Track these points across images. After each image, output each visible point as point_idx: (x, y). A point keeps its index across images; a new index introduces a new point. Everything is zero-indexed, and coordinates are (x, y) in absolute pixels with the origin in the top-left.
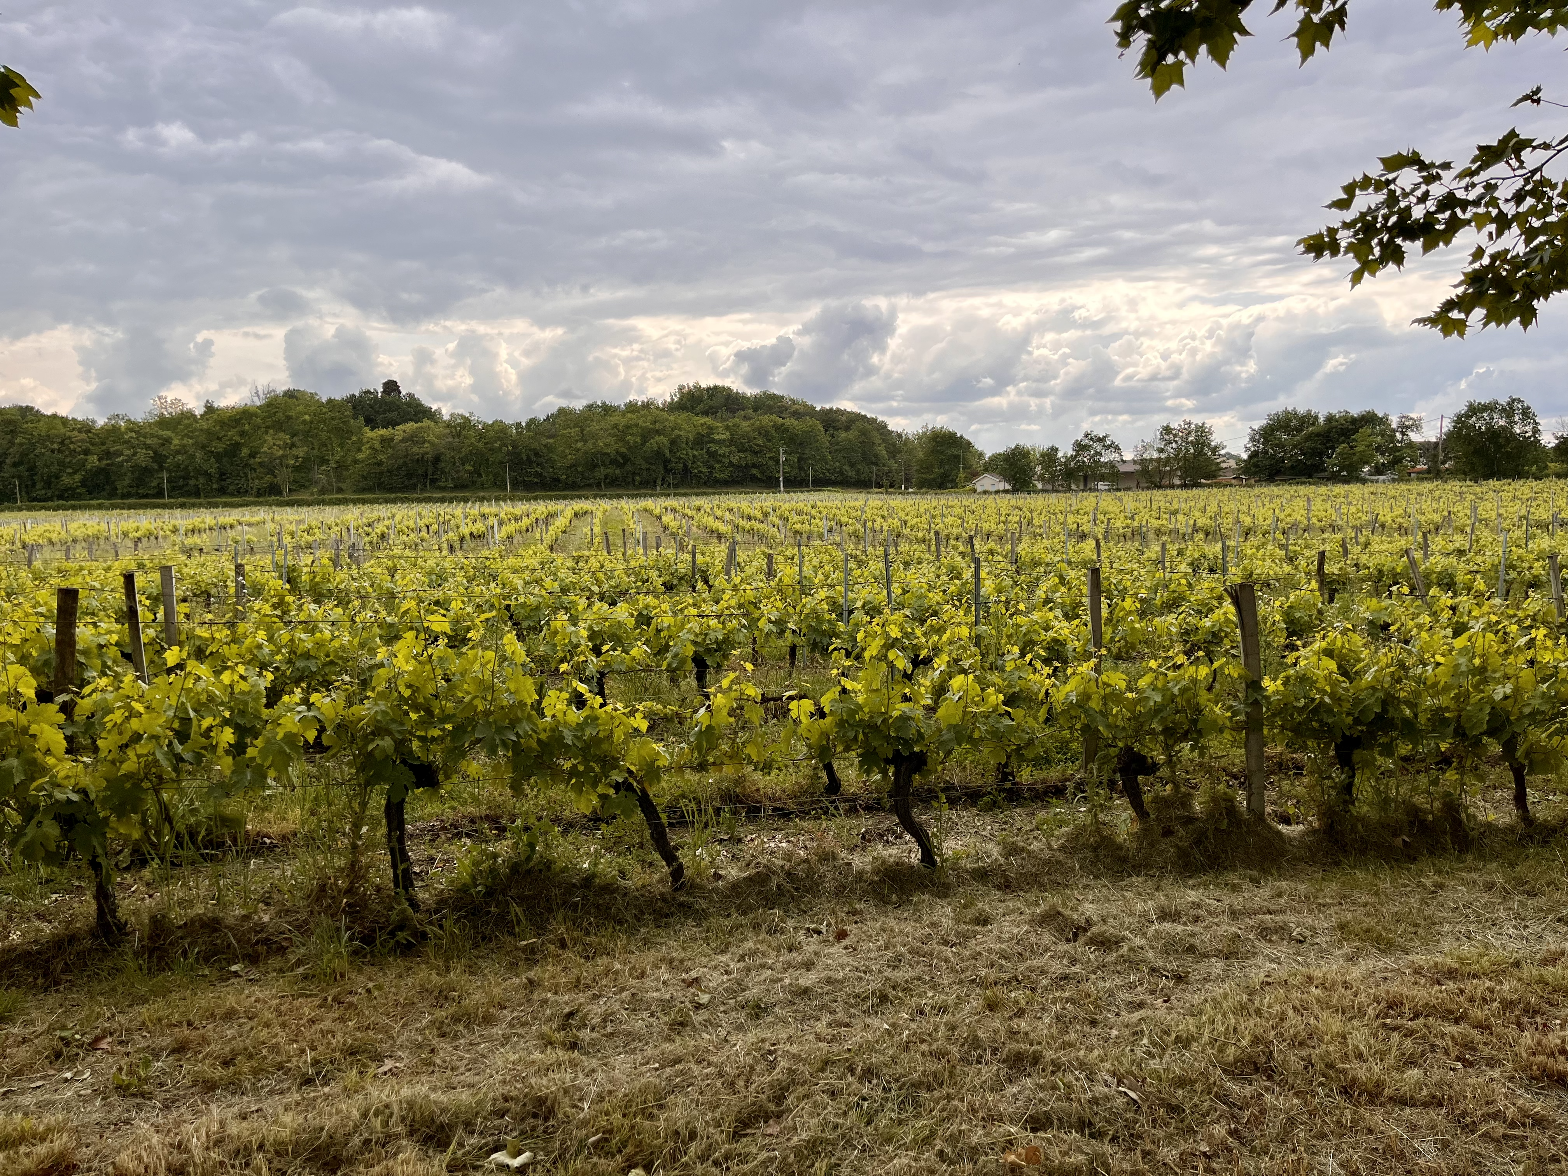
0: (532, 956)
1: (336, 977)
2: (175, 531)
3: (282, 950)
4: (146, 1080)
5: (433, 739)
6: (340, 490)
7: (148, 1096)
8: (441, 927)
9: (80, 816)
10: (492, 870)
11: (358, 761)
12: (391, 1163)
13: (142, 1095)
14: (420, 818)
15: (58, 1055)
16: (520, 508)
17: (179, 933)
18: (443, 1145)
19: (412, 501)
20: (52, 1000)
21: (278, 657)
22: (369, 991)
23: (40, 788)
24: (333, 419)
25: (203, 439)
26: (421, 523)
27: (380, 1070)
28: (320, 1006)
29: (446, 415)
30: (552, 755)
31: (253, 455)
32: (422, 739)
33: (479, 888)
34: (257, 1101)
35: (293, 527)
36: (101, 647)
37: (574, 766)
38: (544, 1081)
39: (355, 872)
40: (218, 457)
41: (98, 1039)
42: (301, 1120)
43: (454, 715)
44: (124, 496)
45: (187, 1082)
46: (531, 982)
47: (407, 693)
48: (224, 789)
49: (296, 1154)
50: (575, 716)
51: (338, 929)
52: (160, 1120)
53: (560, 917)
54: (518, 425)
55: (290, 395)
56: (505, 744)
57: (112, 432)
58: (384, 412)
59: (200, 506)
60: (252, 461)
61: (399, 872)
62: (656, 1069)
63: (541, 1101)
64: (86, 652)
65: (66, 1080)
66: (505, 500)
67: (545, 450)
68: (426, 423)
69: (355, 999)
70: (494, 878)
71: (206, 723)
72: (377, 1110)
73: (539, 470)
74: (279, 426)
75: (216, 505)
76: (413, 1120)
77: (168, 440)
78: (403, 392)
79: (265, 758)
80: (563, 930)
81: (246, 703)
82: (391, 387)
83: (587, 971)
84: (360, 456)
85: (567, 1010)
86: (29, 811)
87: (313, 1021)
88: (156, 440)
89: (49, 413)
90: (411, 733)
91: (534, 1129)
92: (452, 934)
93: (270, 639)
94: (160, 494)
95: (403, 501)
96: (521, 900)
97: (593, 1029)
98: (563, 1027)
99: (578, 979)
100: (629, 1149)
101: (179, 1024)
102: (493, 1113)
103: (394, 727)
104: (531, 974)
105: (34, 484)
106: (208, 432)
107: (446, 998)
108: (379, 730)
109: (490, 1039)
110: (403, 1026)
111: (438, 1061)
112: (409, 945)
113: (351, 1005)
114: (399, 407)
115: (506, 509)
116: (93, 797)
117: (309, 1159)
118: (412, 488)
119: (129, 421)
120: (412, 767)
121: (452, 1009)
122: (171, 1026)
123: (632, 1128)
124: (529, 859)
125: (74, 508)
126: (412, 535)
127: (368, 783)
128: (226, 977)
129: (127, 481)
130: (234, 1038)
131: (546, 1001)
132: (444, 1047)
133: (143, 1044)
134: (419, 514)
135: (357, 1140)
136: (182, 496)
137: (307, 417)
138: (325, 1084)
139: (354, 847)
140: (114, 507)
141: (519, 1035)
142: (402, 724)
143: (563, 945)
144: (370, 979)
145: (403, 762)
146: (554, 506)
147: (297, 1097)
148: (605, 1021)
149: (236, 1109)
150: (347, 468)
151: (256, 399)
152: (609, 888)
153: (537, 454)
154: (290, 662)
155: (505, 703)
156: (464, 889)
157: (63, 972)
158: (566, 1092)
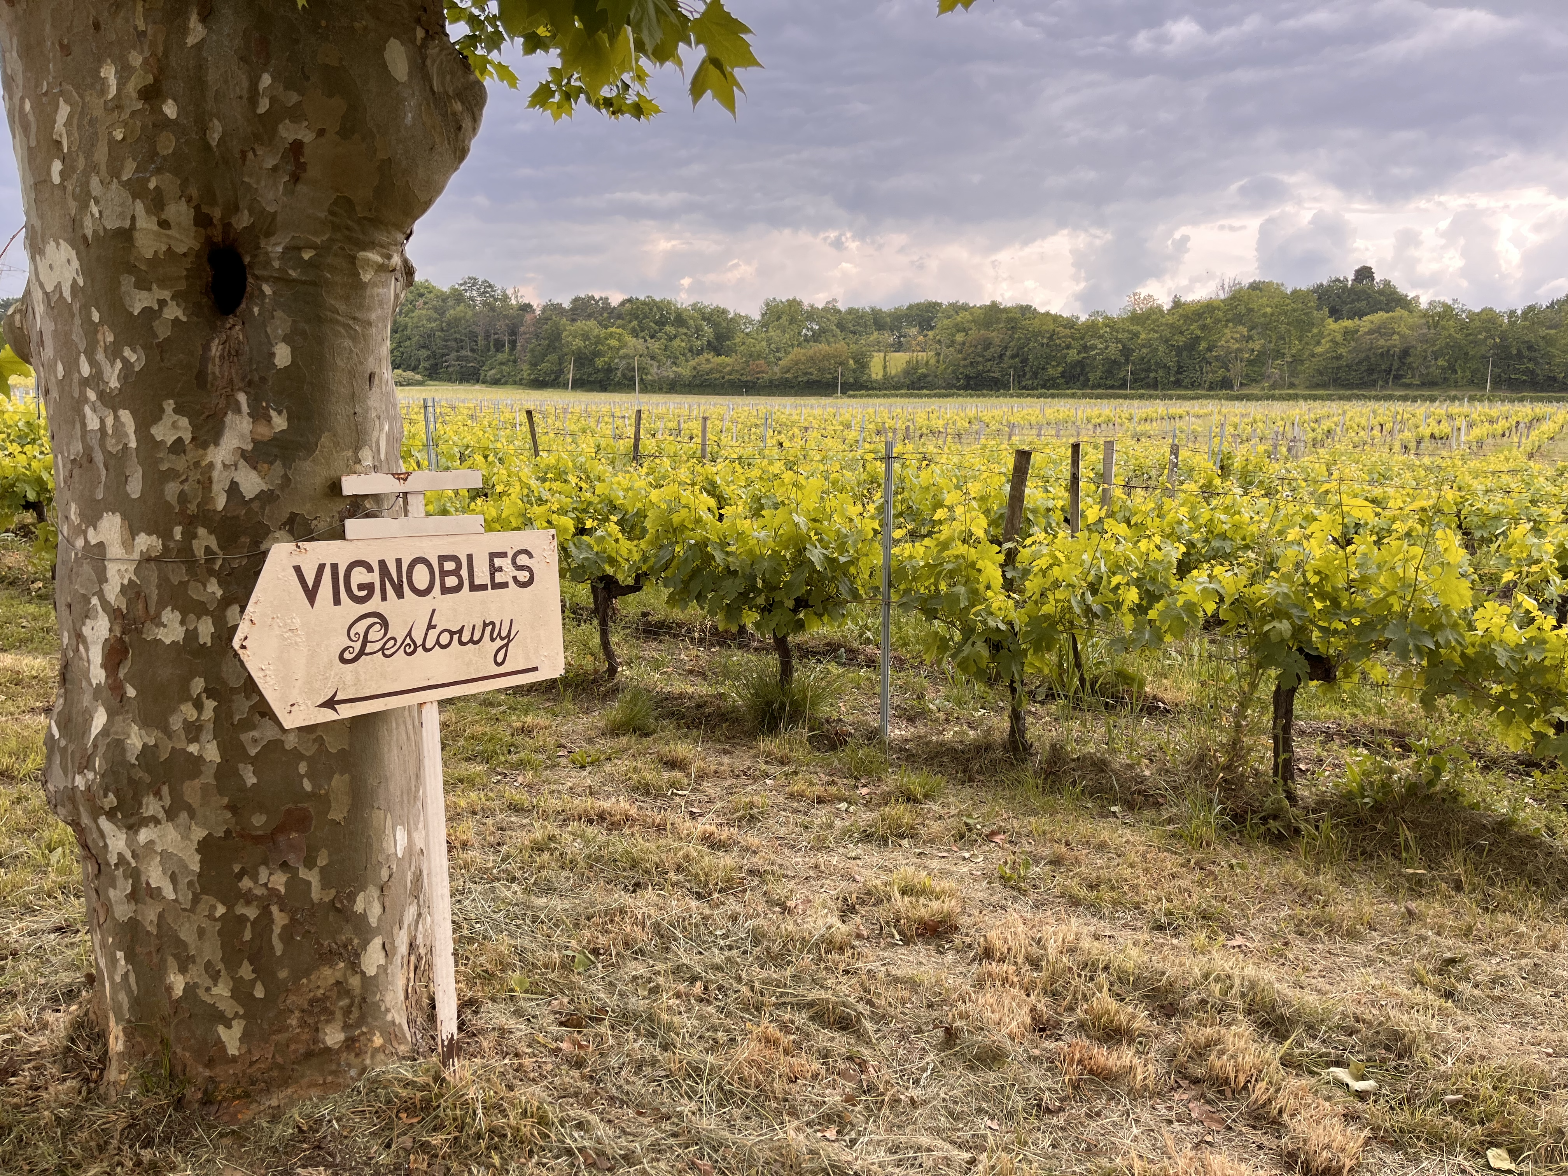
0: (1416, 889)
1: (1201, 843)
2: (1130, 419)
3: (1157, 805)
4: (1024, 879)
5: (1336, 631)
6: (1292, 385)
7: (1024, 892)
8: (1317, 828)
9: (1005, 644)
10: (1385, 786)
11: (1253, 641)
12: (1223, 1031)
13: (1019, 890)
14: (1316, 718)
15: (962, 837)
16: (1498, 409)
17: (1073, 765)
18: (1280, 1036)
19: (1369, 398)
20: (967, 792)
21: (1196, 536)
22: (1231, 867)
23: (977, 614)
24: (1294, 310)
25: (1167, 333)
26: (1375, 422)
27: (1230, 943)
28: (1182, 866)
29: (1424, 303)
30: (1477, 673)
31: (1209, 349)
32: (1322, 629)
33: (1367, 800)
34: (1112, 929)
35: (1236, 420)
36: (1048, 510)
37: (1506, 693)
38: (1405, 1017)
39: (1235, 749)
40: (1179, 350)
41: (993, 833)
42: (1146, 958)
43: (1364, 610)
44: (1093, 387)
45: (1057, 891)
46: (1410, 912)
47: (1314, 579)
48: (1125, 644)
49: (1136, 986)
50: (1514, 635)
51: (1211, 801)
52: (1029, 916)
53: (1459, 856)
54: (1512, 313)
55: (1255, 287)
56: (1419, 650)
57: (1091, 328)
58: (1352, 302)
59: (1157, 397)
60: (1208, 355)
61: (1280, 760)
62: (1549, 1055)
63: (1397, 1036)
64: (1034, 511)
65: (964, 859)
66: (1481, 400)
67: (1542, 343)
68: (1399, 312)
69: (1216, 869)
70: (1385, 794)
71: (1116, 580)
72: (1218, 976)
73: (1531, 366)
74: (1238, 320)
75: (1171, 398)
76: (1253, 1000)
77: (1136, 335)
78: (1377, 278)
79: (1162, 623)
80: (1460, 870)
81: (1157, 571)
82: (1365, 273)
83: (1483, 923)
84: (1319, 350)
85: (1448, 955)
86: (968, 631)
87: (1173, 876)
88: (1126, 335)
89: (1042, 310)
90: (1312, 622)
91: (1383, 1060)
92: (1328, 837)
93: (1192, 519)
94: (1123, 386)
95: (1358, 397)
96: (1414, 825)
97: (1476, 986)
98: (1440, 971)
99: (1470, 929)
100: (1494, 1125)
101: (1058, 842)
102: (1338, 1026)
103: (1294, 612)
104: (1413, 905)
105: (1024, 375)
106: (1172, 326)
107: (1310, 898)
108: (1278, 613)
109: (1352, 955)
110: (1261, 910)
111: (1290, 956)
112: (1280, 837)
113: (1212, 873)
114: (1369, 296)
115: (1479, 410)
116: (1017, 629)
117: (1147, 996)
118: (1373, 384)
119: (1106, 317)
120: (1308, 656)
121: (1314, 911)
122: (1052, 840)
123: (1503, 1104)
124: (1431, 783)
125: (1053, 396)
126: (1362, 433)
127: (1260, 666)
128: (1105, 814)
129: (1099, 373)
130: (1102, 868)
131: (1425, 939)
132: (1299, 946)
133: (1028, 848)
134: (1374, 412)
135: (1194, 996)
136: (1142, 387)
137: (1268, 310)
138: (1176, 936)
139: (1238, 726)
140: (1084, 396)
141: (1385, 962)
142: (1304, 610)
143: (1459, 888)
144: (1235, 856)
145: (1300, 650)
146: (1541, 409)
147: (1146, 937)
148: (1493, 982)
149: (1092, 929)
150: (1302, 362)
151: (1221, 293)
152: (1528, 841)
153: (1530, 348)
154: (1206, 541)
155: (1426, 606)
156: (1349, 796)
157: (978, 772)
158: (1429, 1038)
